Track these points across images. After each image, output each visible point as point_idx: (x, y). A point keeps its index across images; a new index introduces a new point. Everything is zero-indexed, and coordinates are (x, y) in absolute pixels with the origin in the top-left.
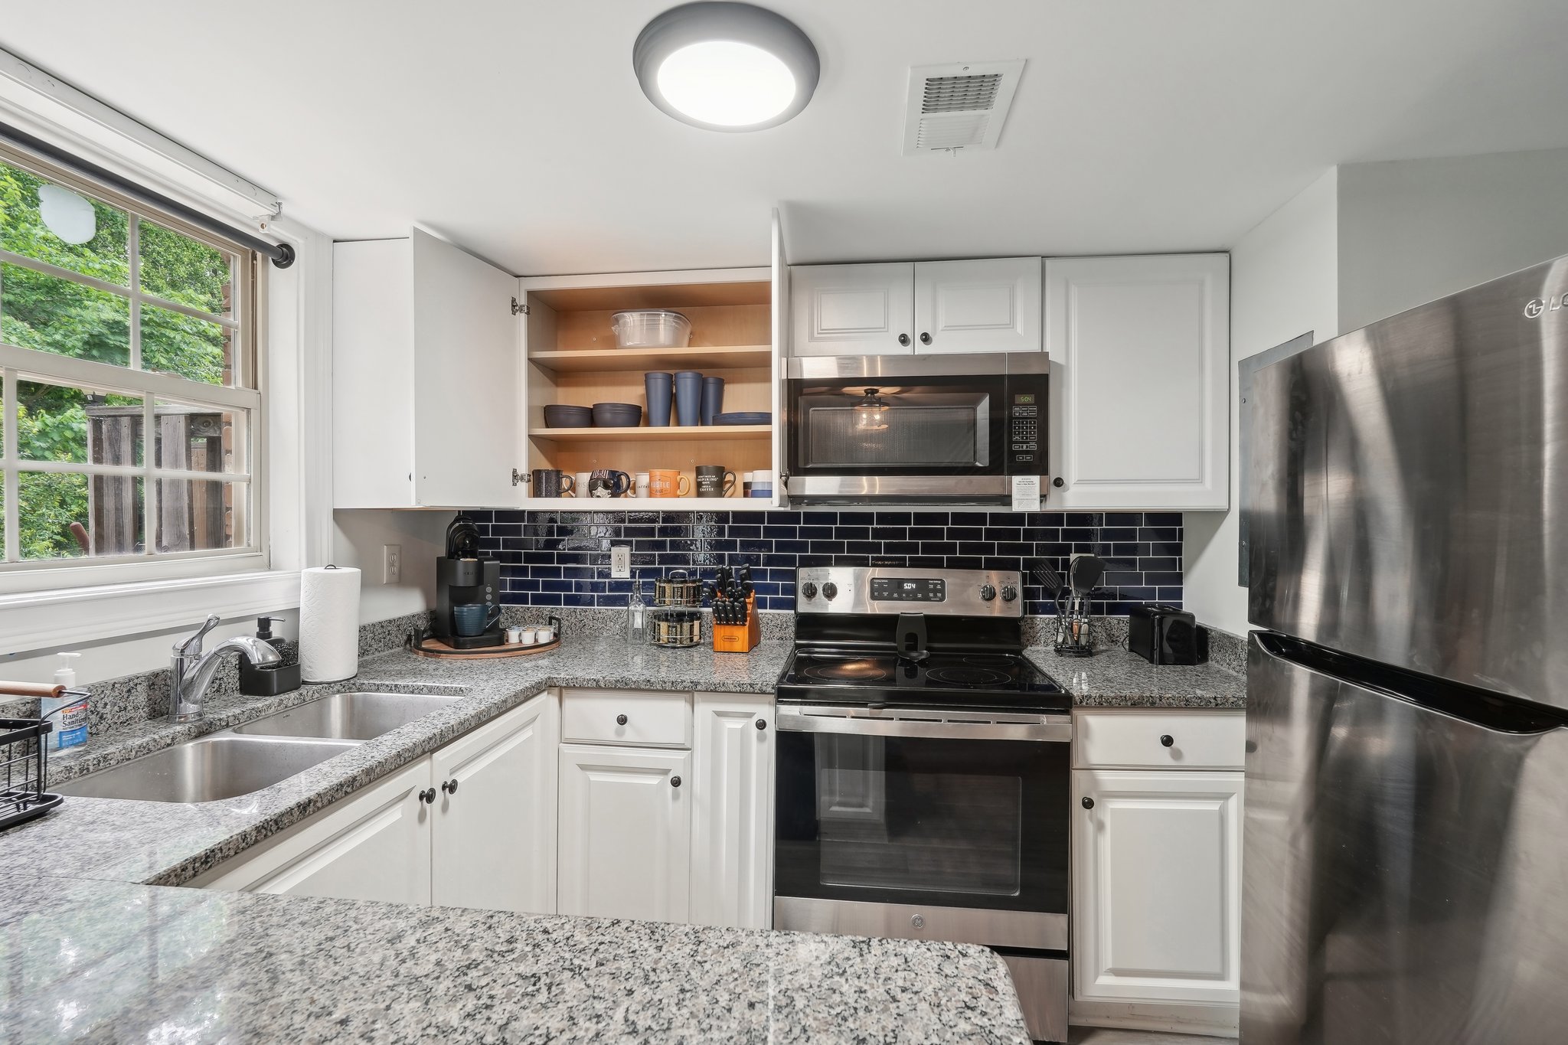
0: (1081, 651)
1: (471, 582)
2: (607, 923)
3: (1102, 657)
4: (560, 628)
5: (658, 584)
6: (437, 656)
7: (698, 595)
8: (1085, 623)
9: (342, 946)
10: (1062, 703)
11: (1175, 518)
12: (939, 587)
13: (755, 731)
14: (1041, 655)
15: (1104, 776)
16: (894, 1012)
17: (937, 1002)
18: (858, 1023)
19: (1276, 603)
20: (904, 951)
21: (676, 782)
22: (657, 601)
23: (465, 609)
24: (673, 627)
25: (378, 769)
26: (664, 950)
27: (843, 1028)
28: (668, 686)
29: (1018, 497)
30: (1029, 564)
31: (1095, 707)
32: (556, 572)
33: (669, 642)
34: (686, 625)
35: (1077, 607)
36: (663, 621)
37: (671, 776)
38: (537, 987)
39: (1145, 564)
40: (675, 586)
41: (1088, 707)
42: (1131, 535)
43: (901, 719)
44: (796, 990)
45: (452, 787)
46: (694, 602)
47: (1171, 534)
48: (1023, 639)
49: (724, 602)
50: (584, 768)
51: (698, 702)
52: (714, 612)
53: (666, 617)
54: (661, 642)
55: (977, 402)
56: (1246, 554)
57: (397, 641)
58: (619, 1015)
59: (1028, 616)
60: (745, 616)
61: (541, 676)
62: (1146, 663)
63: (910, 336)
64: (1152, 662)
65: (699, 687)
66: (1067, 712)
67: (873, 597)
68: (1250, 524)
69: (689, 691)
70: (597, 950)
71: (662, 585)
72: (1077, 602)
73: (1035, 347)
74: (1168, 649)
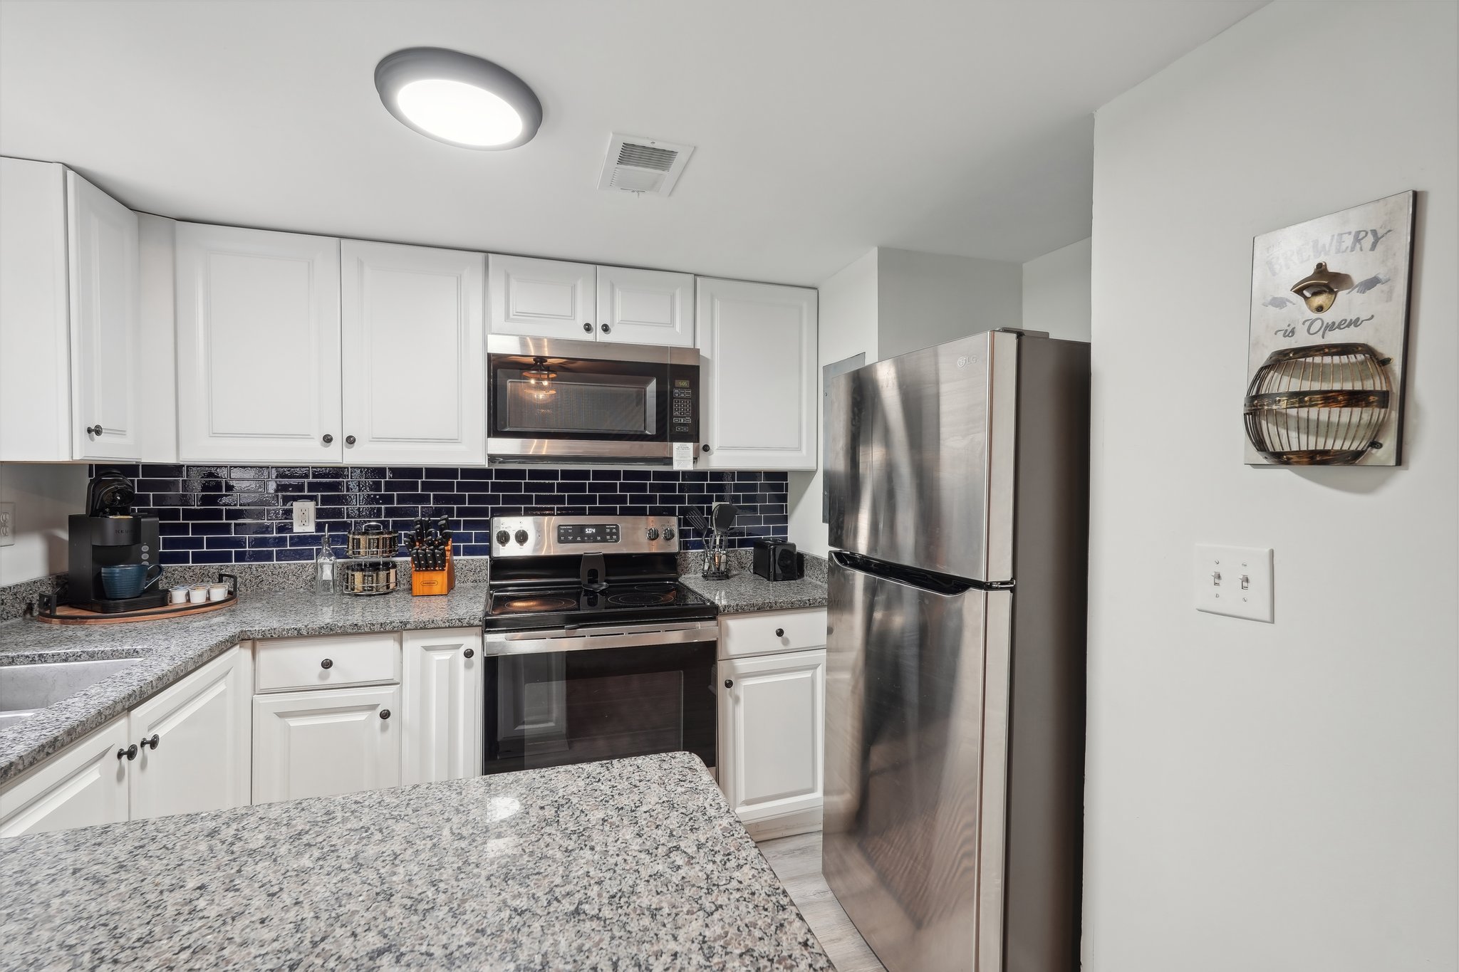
0: (721, 575)
1: (124, 540)
2: (408, 788)
3: (735, 579)
4: (235, 585)
5: (351, 536)
6: (81, 622)
7: (394, 545)
8: (724, 554)
9: (157, 848)
10: (710, 612)
11: (783, 475)
12: (614, 531)
13: (462, 659)
14: (692, 580)
15: (738, 663)
16: (637, 792)
17: (662, 782)
18: (616, 801)
19: (844, 532)
20: (636, 762)
21: (385, 715)
22: (350, 552)
23: (117, 570)
24: (370, 576)
25: (80, 728)
26: (464, 793)
27: (607, 806)
28: (377, 628)
29: (677, 459)
30: (683, 511)
31: (733, 614)
32: (226, 528)
33: (365, 590)
34: (382, 574)
35: (718, 543)
36: (357, 570)
37: (379, 710)
38: (370, 832)
39: (764, 509)
40: (371, 537)
41: (729, 614)
42: (754, 488)
43: (591, 636)
44: (571, 795)
45: (153, 744)
46: (390, 552)
47: (780, 487)
48: (679, 569)
49: (425, 550)
50: (281, 715)
51: (407, 640)
52: (413, 560)
53: (360, 567)
54: (356, 591)
55: (648, 383)
56: (827, 500)
57: (13, 611)
58: (446, 832)
59: (682, 551)
60: (444, 561)
61: (233, 630)
62: (766, 581)
63: (593, 326)
64: (769, 580)
65: (408, 626)
66: (714, 619)
67: (560, 541)
68: (829, 478)
69: (398, 631)
70: (408, 804)
71: (356, 537)
72: (718, 539)
73: (687, 343)
74: (779, 571)
